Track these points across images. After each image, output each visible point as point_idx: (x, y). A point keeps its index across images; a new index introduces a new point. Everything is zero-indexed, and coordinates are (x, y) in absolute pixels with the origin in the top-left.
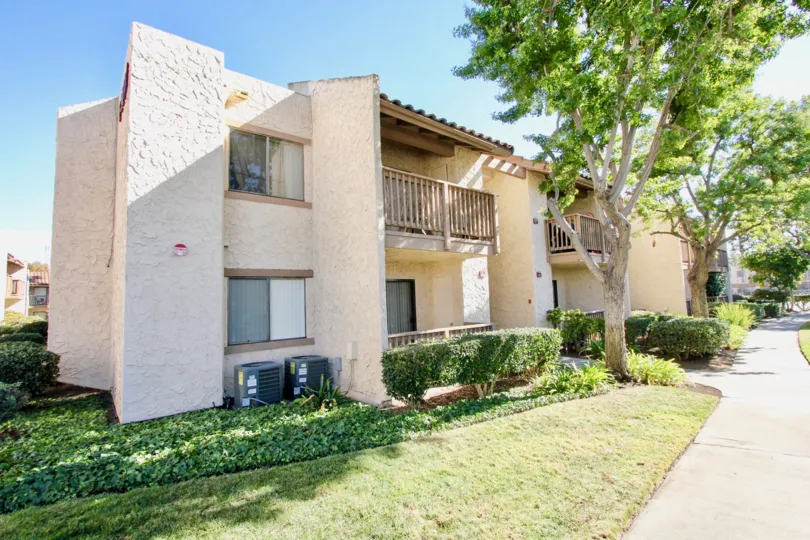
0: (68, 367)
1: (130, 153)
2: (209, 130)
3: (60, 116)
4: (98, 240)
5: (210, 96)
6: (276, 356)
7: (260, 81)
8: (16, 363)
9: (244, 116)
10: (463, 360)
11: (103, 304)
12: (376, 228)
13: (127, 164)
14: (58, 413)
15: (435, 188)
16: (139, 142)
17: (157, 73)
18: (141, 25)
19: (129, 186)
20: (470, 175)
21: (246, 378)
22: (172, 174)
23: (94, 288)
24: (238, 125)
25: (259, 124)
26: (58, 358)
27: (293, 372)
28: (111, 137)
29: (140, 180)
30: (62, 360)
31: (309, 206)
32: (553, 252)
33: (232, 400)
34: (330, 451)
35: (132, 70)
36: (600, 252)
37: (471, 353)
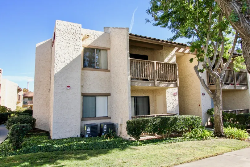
0: (38, 123)
1: (55, 59)
2: (77, 49)
3: (37, 46)
4: (46, 84)
5: (77, 39)
6: (98, 122)
7: (93, 30)
8: (26, 120)
9: (88, 43)
10: (154, 125)
11: (47, 104)
12: (127, 79)
13: (54, 62)
14: (36, 136)
15: (151, 64)
16: (57, 56)
17: (62, 34)
18: (58, 21)
19: (55, 69)
20: (170, 56)
21: (87, 128)
22: (66, 64)
23: (45, 99)
24: (86, 46)
25: (93, 45)
26: (36, 120)
27: (102, 128)
28: (50, 51)
29: (58, 67)
30: (37, 120)
31: (109, 71)
32: (210, 85)
33: (83, 135)
34: (106, 148)
35: (56, 35)
36: (234, 84)
37: (157, 123)
